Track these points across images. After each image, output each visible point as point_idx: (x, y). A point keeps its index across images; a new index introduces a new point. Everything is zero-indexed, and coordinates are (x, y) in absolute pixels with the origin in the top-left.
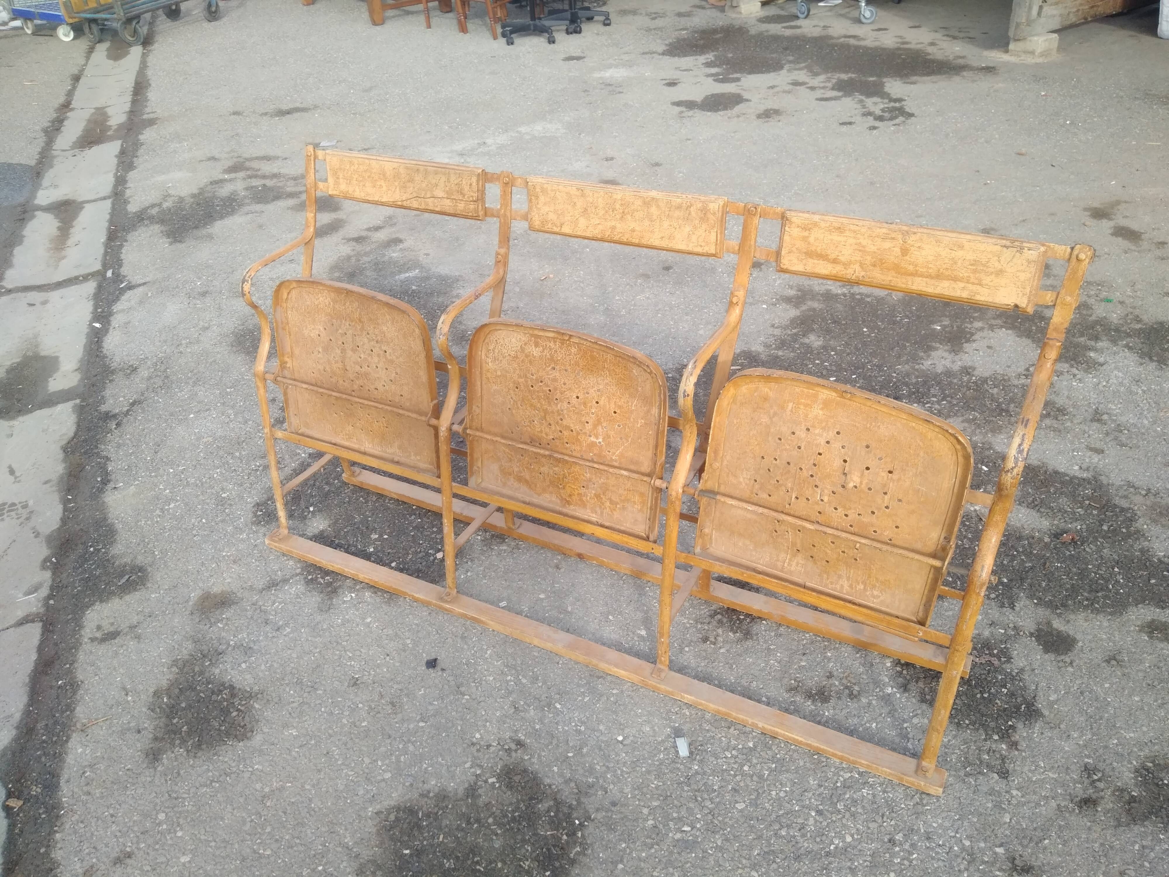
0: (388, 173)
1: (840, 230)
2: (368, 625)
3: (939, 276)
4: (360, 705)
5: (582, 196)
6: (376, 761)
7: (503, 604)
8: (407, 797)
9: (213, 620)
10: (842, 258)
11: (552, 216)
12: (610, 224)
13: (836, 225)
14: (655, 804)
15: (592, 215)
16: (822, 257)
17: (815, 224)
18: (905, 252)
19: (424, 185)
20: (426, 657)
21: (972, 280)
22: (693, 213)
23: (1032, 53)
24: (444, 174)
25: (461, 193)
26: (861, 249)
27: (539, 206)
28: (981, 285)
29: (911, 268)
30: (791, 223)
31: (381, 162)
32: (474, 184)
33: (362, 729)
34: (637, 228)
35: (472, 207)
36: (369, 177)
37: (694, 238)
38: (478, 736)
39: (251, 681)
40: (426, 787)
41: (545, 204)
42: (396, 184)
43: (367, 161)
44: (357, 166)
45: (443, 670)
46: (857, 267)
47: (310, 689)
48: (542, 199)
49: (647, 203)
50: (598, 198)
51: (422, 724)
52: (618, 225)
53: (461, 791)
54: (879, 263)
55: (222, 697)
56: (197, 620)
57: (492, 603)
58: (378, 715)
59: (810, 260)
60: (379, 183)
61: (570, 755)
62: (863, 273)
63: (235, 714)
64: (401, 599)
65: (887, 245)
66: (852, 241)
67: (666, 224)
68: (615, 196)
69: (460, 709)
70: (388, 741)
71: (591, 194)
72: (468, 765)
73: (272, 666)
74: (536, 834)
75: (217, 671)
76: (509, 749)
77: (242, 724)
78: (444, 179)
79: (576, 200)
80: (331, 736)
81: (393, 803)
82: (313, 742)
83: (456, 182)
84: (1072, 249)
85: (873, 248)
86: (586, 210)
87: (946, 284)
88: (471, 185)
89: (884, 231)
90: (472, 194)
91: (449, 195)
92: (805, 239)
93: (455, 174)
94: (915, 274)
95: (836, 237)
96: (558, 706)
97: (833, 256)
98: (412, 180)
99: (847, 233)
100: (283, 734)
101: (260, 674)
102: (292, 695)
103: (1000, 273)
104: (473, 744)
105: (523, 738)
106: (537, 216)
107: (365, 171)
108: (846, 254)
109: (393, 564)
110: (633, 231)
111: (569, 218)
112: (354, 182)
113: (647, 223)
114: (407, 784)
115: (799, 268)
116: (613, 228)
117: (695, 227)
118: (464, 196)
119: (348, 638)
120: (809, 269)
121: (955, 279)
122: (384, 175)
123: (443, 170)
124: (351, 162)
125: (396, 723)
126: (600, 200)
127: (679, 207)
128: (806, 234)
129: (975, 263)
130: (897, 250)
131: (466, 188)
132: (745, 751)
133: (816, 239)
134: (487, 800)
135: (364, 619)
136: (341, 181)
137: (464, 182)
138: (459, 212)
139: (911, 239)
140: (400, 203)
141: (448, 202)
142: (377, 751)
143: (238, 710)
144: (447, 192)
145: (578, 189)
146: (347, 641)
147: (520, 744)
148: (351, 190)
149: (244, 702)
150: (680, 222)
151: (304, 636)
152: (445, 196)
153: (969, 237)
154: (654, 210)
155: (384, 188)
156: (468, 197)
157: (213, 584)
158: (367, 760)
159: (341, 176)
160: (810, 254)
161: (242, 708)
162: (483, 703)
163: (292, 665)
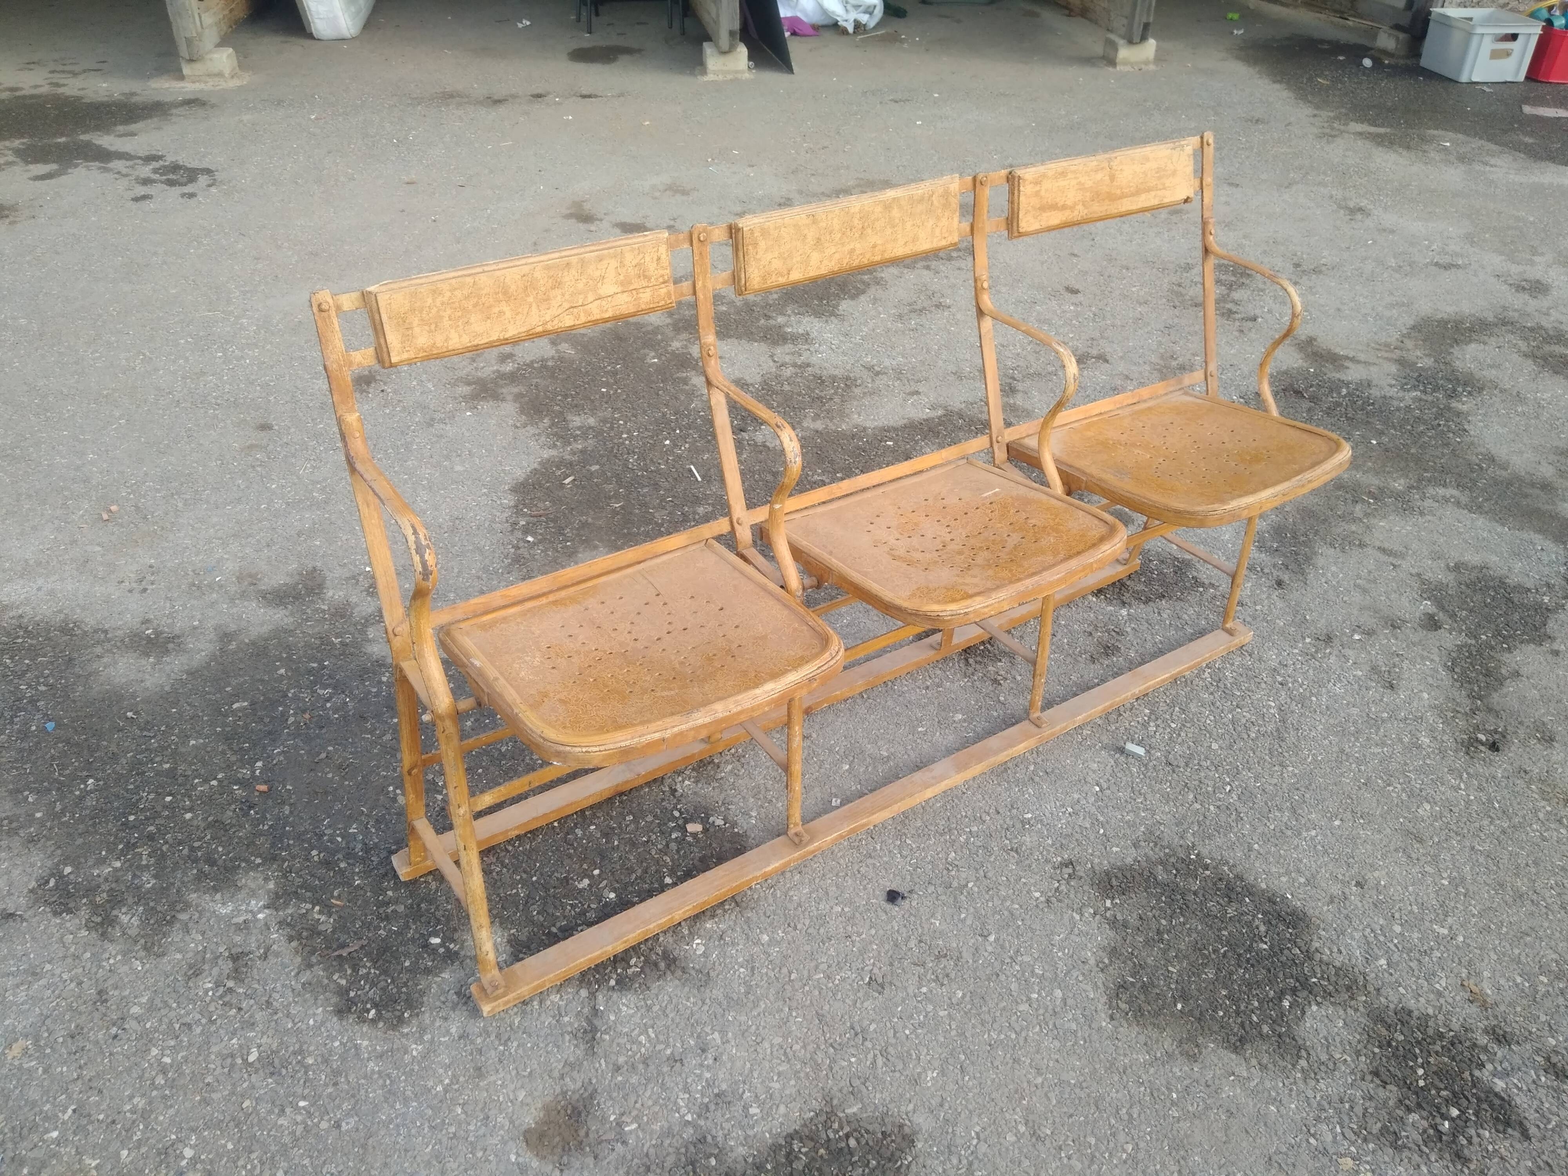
0: (513, 287)
1: (1063, 174)
2: (772, 942)
3: (1138, 192)
4: (924, 990)
5: (814, 223)
6: (1029, 999)
7: (835, 802)
8: (1100, 984)
9: (611, 1135)
10: (1069, 203)
11: (777, 264)
12: (847, 248)
13: (1059, 170)
14: (1191, 796)
15: (826, 245)
16: (1054, 207)
17: (1044, 176)
18: (1112, 178)
19: (580, 285)
20: (880, 900)
21: (1160, 187)
22: (935, 203)
23: (220, 75)
24: (615, 256)
25: (645, 277)
26: (1081, 187)
27: (758, 257)
28: (1165, 189)
29: (1118, 192)
30: (1025, 180)
31: (498, 273)
32: (664, 256)
33: (967, 999)
34: (879, 242)
35: (663, 291)
36: (475, 306)
37: (937, 231)
38: (1037, 894)
39: (796, 1106)
40: (1092, 962)
41: (766, 250)
42: (531, 299)
43: (469, 280)
44: (448, 294)
45: (910, 892)
46: (1080, 207)
47: (860, 1036)
48: (762, 244)
49: (887, 207)
50: (832, 219)
51: (992, 938)
52: (858, 246)
53: (1112, 934)
54: (1097, 196)
55: (805, 1154)
56: (590, 1161)
57: (826, 811)
58: (953, 975)
59: (1045, 215)
60: (496, 310)
61: (1102, 831)
62: (1086, 211)
63: (852, 1142)
64: (749, 893)
65: (1099, 176)
66: (1074, 182)
67: (908, 225)
68: (852, 210)
69: (987, 897)
70: (1003, 977)
71: (824, 217)
72: (1077, 917)
73: (779, 1074)
74: (1195, 893)
75: (742, 1151)
76: (1070, 875)
77: (880, 1135)
78: (614, 263)
79: (806, 231)
80: (962, 1034)
81: (1104, 999)
82: (962, 1057)
83: (634, 263)
84: (1202, 138)
85: (1089, 184)
86: (819, 239)
87: (1143, 196)
88: (659, 259)
89: (1095, 163)
90: (661, 272)
91: (625, 285)
92: (1037, 194)
93: (632, 250)
94: (1123, 196)
95: (1062, 183)
96: (1030, 816)
97: (1061, 203)
98: (558, 284)
99: (1070, 176)
100: (929, 1088)
101: (787, 1092)
102: (859, 1061)
103: (1174, 173)
104: (1048, 901)
105: (1059, 859)
106: (756, 271)
107: (467, 298)
108: (1072, 196)
109: (668, 880)
110: (874, 246)
111: (799, 259)
112: (446, 323)
113: (889, 231)
114: (1081, 978)
115: (1036, 226)
116: (852, 251)
117: (938, 218)
118: (649, 279)
119: (785, 970)
120: (1044, 224)
121: (1148, 190)
122: (505, 293)
123: (611, 251)
124: (436, 292)
125: (974, 962)
126: (835, 221)
127: (921, 200)
128: (1038, 188)
129: (1158, 170)
130: (1107, 178)
131: (652, 267)
132: (1153, 717)
133: (1047, 190)
134: (1135, 916)
135: (758, 943)
136: (417, 330)
137: (647, 259)
138: (643, 307)
139: (1114, 164)
140: (540, 329)
141: (625, 297)
142: (1015, 994)
143: (847, 1136)
144: (622, 284)
145: (808, 216)
146: (790, 973)
147: (1070, 863)
148: (439, 340)
149: (836, 1126)
150: (923, 217)
151: (743, 1018)
152: (620, 289)
153: (1148, 149)
154: (895, 213)
155: (508, 314)
156: (657, 279)
157: (512, 1122)
158: (1024, 1007)
159: (416, 322)
160: (1043, 209)
161: (847, 1129)
162: (990, 875)
163: (796, 1047)
